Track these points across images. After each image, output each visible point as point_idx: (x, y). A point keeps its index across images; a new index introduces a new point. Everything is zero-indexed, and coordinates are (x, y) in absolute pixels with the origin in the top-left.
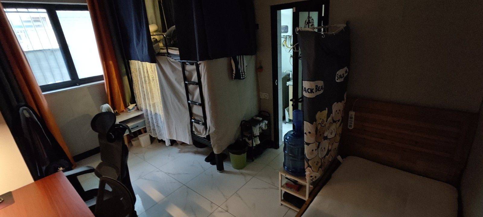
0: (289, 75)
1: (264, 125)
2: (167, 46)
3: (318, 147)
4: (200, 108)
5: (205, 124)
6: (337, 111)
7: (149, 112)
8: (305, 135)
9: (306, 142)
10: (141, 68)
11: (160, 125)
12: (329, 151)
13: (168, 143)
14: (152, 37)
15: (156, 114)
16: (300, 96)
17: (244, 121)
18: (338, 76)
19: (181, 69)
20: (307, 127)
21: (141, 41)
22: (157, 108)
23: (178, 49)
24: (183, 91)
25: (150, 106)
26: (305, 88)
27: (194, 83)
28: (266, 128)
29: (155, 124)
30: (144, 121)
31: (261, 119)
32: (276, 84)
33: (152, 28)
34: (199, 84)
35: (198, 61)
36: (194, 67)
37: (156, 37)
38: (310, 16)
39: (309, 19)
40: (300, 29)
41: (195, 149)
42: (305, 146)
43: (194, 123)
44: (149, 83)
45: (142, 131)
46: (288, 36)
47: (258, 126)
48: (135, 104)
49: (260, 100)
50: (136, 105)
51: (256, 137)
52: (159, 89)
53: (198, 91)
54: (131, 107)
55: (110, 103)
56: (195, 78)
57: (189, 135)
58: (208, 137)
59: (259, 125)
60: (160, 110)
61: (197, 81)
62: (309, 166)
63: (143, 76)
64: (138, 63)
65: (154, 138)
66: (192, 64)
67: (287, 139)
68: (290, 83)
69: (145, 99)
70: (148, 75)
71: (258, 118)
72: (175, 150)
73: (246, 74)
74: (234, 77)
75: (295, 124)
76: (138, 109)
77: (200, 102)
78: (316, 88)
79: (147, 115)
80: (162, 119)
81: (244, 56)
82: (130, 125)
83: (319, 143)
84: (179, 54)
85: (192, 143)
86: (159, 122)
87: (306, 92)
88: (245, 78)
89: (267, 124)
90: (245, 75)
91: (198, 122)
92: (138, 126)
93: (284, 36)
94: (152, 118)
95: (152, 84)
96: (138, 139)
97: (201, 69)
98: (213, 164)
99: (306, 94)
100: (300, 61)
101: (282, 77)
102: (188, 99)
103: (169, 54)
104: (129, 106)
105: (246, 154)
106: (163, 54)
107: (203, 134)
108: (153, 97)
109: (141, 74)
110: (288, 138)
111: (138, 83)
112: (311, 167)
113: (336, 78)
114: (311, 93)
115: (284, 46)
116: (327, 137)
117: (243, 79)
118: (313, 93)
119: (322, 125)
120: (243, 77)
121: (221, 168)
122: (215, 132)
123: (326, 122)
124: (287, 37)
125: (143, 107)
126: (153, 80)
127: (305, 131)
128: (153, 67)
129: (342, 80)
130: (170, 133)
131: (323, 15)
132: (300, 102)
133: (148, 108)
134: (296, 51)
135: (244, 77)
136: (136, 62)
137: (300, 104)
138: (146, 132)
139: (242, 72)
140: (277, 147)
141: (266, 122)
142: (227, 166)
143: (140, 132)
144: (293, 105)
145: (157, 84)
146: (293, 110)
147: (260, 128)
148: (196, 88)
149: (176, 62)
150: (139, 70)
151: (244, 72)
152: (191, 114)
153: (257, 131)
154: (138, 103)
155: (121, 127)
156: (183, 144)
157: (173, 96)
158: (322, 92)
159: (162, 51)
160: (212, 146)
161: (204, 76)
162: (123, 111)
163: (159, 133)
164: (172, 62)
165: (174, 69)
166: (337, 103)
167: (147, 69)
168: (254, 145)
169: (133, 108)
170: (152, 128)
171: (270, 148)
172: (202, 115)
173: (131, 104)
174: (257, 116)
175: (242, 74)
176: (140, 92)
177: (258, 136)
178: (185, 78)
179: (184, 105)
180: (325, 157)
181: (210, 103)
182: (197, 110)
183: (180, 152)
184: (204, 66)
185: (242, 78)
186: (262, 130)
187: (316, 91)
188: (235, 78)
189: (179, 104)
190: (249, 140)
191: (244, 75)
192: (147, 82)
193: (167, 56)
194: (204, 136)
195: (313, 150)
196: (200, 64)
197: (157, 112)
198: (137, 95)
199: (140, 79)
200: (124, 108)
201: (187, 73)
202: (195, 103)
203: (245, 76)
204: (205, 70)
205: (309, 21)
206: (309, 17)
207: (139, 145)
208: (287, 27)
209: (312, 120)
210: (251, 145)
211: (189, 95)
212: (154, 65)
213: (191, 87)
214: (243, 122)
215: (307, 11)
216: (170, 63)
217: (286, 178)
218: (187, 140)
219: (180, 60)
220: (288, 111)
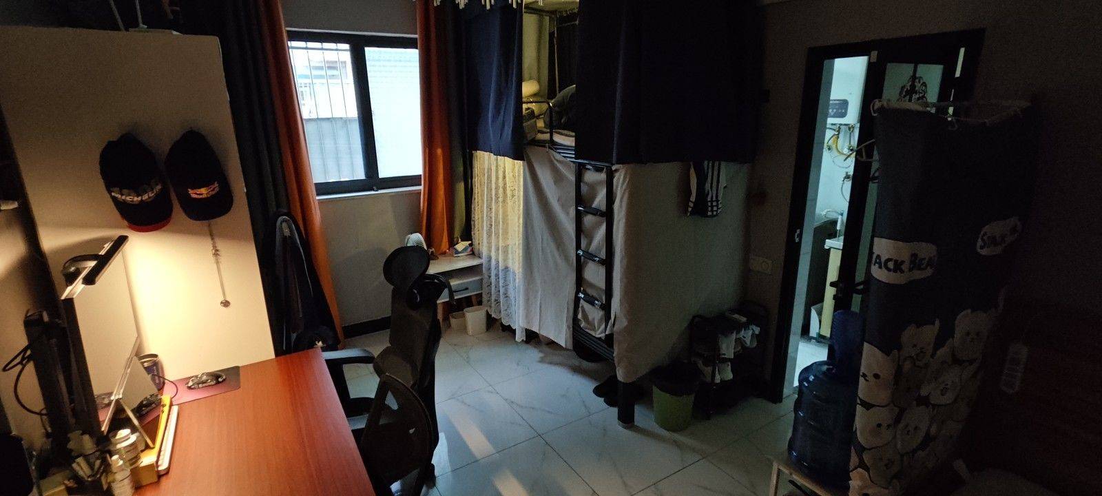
0: (834, 222)
1: (748, 335)
2: (552, 127)
3: (897, 420)
4: (602, 271)
5: (606, 308)
6: (968, 334)
7: (493, 262)
8: (861, 380)
9: (860, 400)
10: (494, 168)
11: (511, 293)
12: (928, 439)
13: (520, 336)
14: (525, 106)
15: (506, 269)
16: (860, 276)
17: (698, 316)
18: (985, 238)
19: (572, 178)
20: (871, 358)
21: (502, 113)
22: (510, 256)
23: (574, 134)
24: (569, 226)
25: (498, 249)
26: (878, 257)
27: (596, 212)
28: (755, 344)
29: (502, 291)
30: (482, 279)
31: (744, 319)
32: (797, 240)
33: (528, 88)
34: (608, 215)
35: (613, 164)
36: (602, 176)
37: (533, 106)
38: (917, 75)
39: (913, 82)
40: (885, 104)
41: (576, 361)
42: (859, 408)
43: (582, 301)
44: (504, 201)
45: (474, 300)
46: (845, 125)
47: (734, 336)
48: (470, 242)
49: (746, 274)
50: (471, 245)
51: (725, 360)
52: (521, 216)
53: (602, 230)
54: (461, 246)
55: (424, 231)
56: (600, 201)
57: (568, 327)
58: (609, 339)
59: (738, 332)
60: (515, 263)
61: (603, 208)
62: (862, 464)
63: (493, 186)
64: (489, 158)
65: (495, 320)
66: (599, 170)
67: (808, 382)
68: (835, 245)
69: (489, 236)
70: (505, 184)
71: (736, 316)
72: (533, 354)
73: (720, 206)
74: (690, 209)
75: (836, 347)
76: (473, 254)
77: (603, 255)
78: (912, 262)
79: (489, 269)
80: (517, 281)
81: (723, 164)
82: (454, 283)
83: (902, 411)
84: (573, 144)
85: (570, 346)
86: (511, 286)
87: (880, 267)
88: (717, 215)
89: (757, 336)
90: (718, 209)
91: (591, 300)
92: (467, 289)
93: (835, 124)
94: (497, 275)
95: (510, 203)
96: (464, 316)
97: (618, 183)
98: (610, 403)
99: (878, 273)
100: (873, 188)
101: (817, 224)
102: (578, 247)
103: (553, 145)
104: (457, 243)
105: (692, 397)
106: (541, 144)
107: (598, 329)
108: (506, 232)
109: (491, 181)
110: (811, 378)
111: (483, 200)
112: (867, 469)
113: (980, 243)
114: (895, 271)
115: (829, 149)
116: (927, 397)
117: (713, 216)
118: (902, 271)
119: (918, 363)
120: (712, 211)
121: (626, 419)
122: (628, 330)
123: (933, 356)
124: (842, 127)
125: (484, 251)
126: (513, 196)
127: (863, 370)
128: (516, 169)
129: (998, 250)
130: (528, 315)
131: (958, 74)
132: (858, 292)
133: (493, 254)
134: (864, 158)
135: (715, 213)
136: (486, 154)
137: (857, 299)
138: (480, 303)
139: (712, 201)
140: (777, 397)
141: (757, 330)
142: (641, 415)
143: (468, 302)
144: (835, 297)
145: (519, 206)
146: (835, 310)
147: (738, 341)
148: (599, 225)
149: (566, 162)
150: (488, 172)
151: (717, 201)
152: (580, 281)
153: (728, 348)
154: (476, 242)
155: (436, 281)
156: (552, 344)
157: (547, 236)
158: (929, 272)
159: (541, 137)
160: (616, 362)
161: (622, 198)
162: (444, 253)
163: (506, 310)
164: (557, 161)
165: (558, 178)
166: (972, 312)
167: (504, 172)
168: (718, 379)
169: (465, 250)
170: (493, 298)
171: (758, 396)
172: (602, 285)
173: (462, 241)
174: (733, 311)
175: (712, 204)
176: (482, 217)
177: (730, 360)
178: (579, 199)
179: (566, 258)
180: (914, 451)
181: (625, 262)
182: (595, 274)
183: (542, 361)
184: (625, 178)
185: (710, 213)
186: (744, 347)
187: (911, 270)
188: (692, 213)
189: (556, 254)
190: (707, 365)
191: (715, 209)
192: (501, 199)
193: (549, 148)
194: (599, 333)
195: (879, 425)
196: (616, 170)
197: (510, 265)
198: (476, 223)
199: (488, 192)
200: (448, 246)
201: (584, 188)
202: (591, 256)
203: (719, 211)
204: (625, 184)
205: (913, 86)
206: (914, 78)
207: (463, 329)
208: (844, 104)
209: (888, 344)
210: (709, 379)
211: (582, 237)
212: (519, 163)
213: (589, 220)
214: (697, 319)
215: (910, 62)
216: (554, 164)
217: (792, 482)
218: (562, 336)
219: (576, 158)
220: (820, 314)
